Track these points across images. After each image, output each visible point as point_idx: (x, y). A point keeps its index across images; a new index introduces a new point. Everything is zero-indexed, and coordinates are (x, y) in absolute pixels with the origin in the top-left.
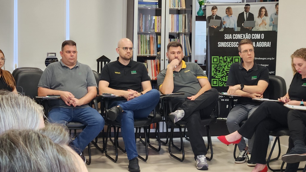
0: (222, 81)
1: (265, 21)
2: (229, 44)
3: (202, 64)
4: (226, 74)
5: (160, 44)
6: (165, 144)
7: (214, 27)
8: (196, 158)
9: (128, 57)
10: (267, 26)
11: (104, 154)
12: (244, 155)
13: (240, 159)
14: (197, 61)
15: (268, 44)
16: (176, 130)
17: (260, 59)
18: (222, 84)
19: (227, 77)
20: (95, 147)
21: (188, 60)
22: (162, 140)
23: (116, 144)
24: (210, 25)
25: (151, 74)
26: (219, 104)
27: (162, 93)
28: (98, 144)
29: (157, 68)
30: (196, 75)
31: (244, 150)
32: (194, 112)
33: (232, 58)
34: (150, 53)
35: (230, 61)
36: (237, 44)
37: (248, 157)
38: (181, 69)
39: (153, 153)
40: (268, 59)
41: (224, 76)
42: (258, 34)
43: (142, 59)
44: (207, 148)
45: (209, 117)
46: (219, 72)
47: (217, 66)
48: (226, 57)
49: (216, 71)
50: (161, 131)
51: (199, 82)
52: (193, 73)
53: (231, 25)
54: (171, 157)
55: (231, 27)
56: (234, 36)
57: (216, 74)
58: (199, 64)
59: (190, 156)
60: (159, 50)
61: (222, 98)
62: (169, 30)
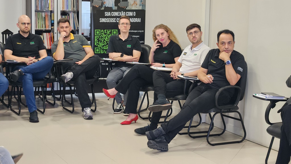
0: (103, 49)
1: (136, 2)
2: (108, 20)
3: (88, 36)
4: (106, 44)
5: (54, 20)
6: (59, 99)
7: (97, 6)
8: (83, 110)
9: (27, 31)
10: (138, 6)
11: (10, 109)
12: (120, 107)
13: (117, 110)
14: (83, 33)
15: (138, 20)
16: (68, 88)
17: (132, 31)
18: (103, 51)
19: (107, 46)
20: (2, 104)
21: (77, 33)
22: (56, 96)
23: (19, 100)
24: (94, 4)
25: (47, 44)
26: (100, 67)
27: (55, 60)
28: (4, 101)
29: (52, 39)
30: (82, 45)
31: (121, 103)
32: (81, 74)
33: (111, 31)
34: (45, 27)
35: (109, 33)
36: (115, 20)
37: (123, 108)
38: (70, 40)
39: (49, 107)
40: (139, 31)
41: (104, 45)
42: (131, 12)
43: (39, 32)
44: (92, 102)
45: (93, 78)
46: (101, 42)
47: (99, 37)
48: (106, 30)
49: (98, 42)
50: (55, 89)
51: (84, 50)
52: (79, 43)
53: (110, 5)
54: (63, 110)
55: (110, 7)
56: (113, 14)
57: (98, 44)
58: (84, 36)
59: (78, 108)
60: (52, 25)
61: (103, 63)
62: (61, 9)
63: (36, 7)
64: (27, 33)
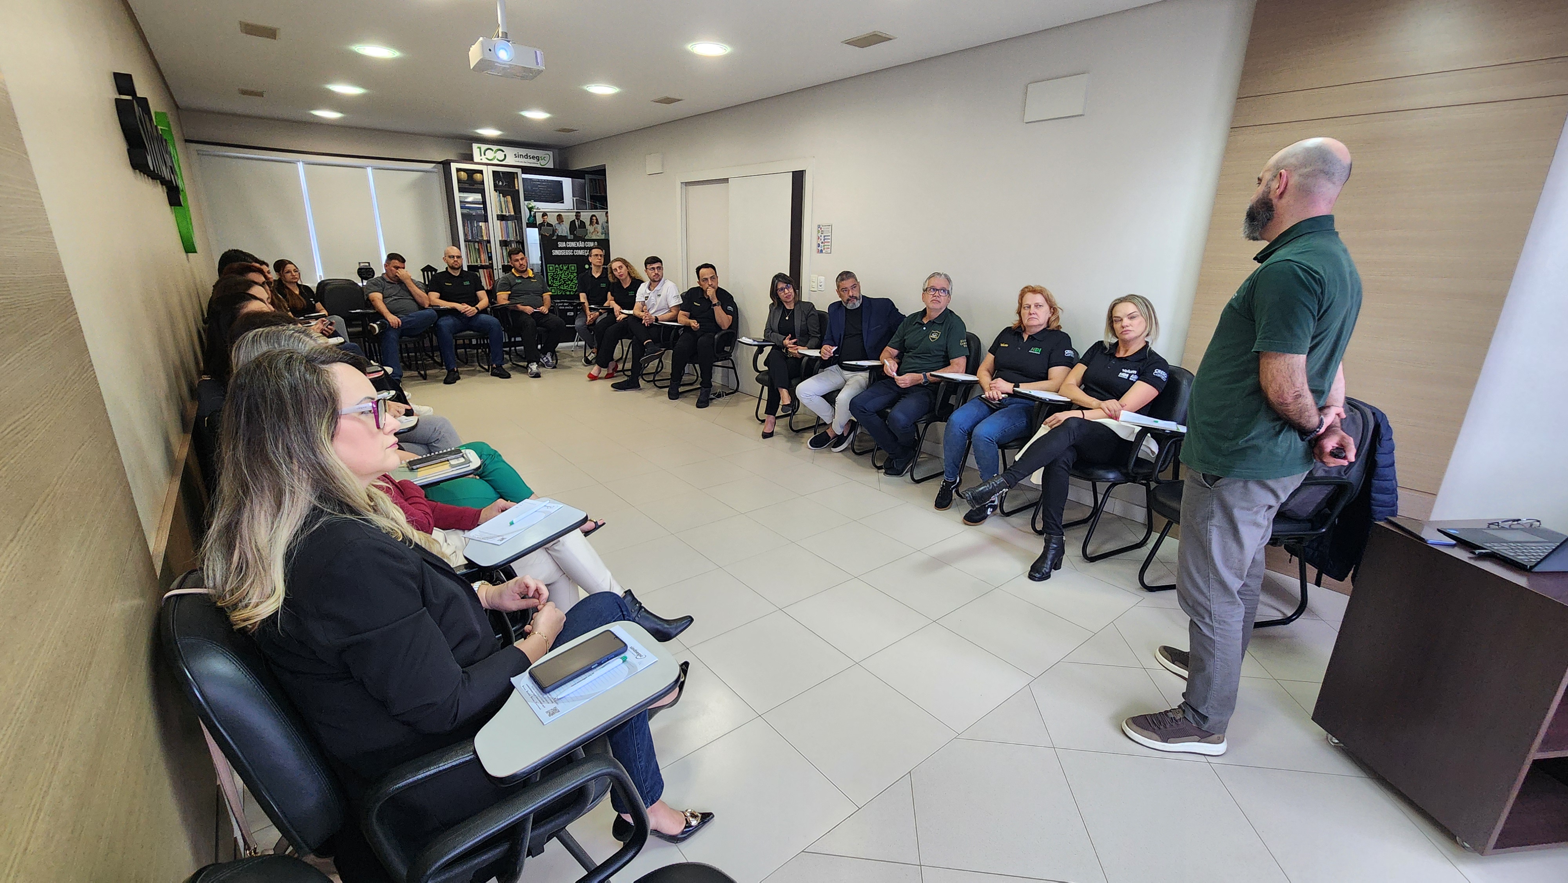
1: (596, 230)
2: (563, 252)
5: (491, 253)
9: (456, 266)
10: (599, 234)
34: (481, 261)
46: (557, 280)
48: (562, 265)
49: (553, 280)
53: (563, 232)
55: (564, 235)
60: (490, 258)
62: (499, 237)
63: (465, 235)
64: (458, 269)
